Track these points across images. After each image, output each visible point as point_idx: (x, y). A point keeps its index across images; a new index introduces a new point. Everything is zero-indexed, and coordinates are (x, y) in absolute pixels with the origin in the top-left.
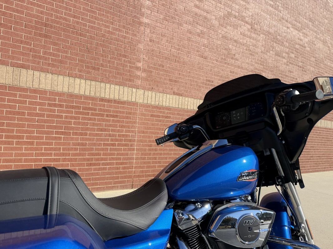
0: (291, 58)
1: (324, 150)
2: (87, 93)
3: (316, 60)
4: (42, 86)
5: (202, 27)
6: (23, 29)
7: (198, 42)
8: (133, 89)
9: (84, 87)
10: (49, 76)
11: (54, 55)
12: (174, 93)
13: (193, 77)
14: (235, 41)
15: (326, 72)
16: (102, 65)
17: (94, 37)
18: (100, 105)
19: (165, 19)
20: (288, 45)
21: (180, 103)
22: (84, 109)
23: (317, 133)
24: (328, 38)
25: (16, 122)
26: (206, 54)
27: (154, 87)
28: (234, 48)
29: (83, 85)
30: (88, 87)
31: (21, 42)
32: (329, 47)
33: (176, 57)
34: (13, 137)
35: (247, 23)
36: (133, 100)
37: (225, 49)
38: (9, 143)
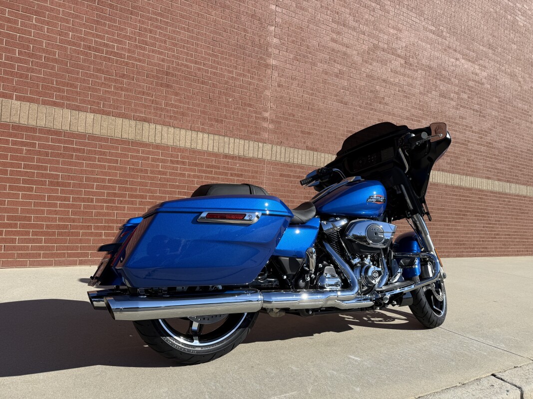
0: (462, 99)
1: (517, 225)
2: (210, 149)
3: (499, 101)
4: (164, 141)
5: (341, 66)
6: (144, 79)
7: (336, 84)
8: (260, 143)
9: (207, 142)
10: (171, 130)
11: (176, 106)
12: (308, 148)
13: (330, 128)
14: (384, 80)
15: (517, 117)
16: (226, 117)
17: (216, 84)
18: (224, 163)
19: (296, 59)
20: (457, 82)
21: (315, 160)
22: (208, 166)
23: (504, 201)
24: (518, 70)
25: (139, 180)
26: (346, 99)
27: (283, 141)
28: (383, 90)
29: (206, 139)
30: (211, 142)
31: (143, 93)
32: (519, 82)
33: (310, 103)
34: (136, 196)
35: (399, 56)
36: (260, 156)
37: (371, 91)
38: (132, 203)
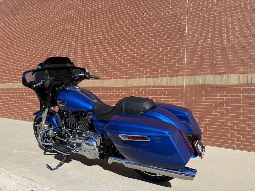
2: (153, 85)
4: (135, 85)
6: (128, 63)
8: (180, 77)
9: (152, 82)
10: (137, 79)
11: (139, 70)
16: (161, 68)
18: (160, 90)
19: (203, 25)
22: (152, 93)
31: (128, 68)
36: (180, 84)
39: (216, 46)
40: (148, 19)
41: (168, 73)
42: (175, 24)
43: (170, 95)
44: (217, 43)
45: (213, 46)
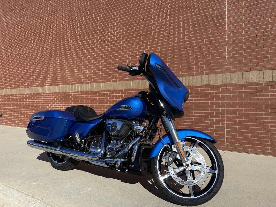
8: (220, 74)
16: (196, 65)
17: (189, 49)
18: (196, 90)
19: (247, 10)
39: (264, 35)
40: (177, 7)
41: (205, 70)
42: (212, 11)
43: (208, 97)
44: (267, 32)
45: (261, 36)
